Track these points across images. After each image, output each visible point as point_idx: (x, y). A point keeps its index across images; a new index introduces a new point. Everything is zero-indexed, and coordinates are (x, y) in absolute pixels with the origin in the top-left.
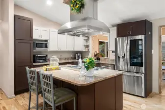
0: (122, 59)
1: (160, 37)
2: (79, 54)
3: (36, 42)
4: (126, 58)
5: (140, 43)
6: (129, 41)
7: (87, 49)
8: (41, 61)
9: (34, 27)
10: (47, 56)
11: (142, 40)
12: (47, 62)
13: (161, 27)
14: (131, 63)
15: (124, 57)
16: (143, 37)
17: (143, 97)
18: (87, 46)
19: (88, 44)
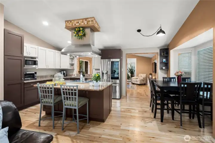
0: (105, 75)
1: (126, 60)
2: (64, 72)
3: (25, 59)
4: (108, 73)
5: (117, 64)
6: (110, 62)
7: (72, 67)
8: (29, 78)
9: (25, 44)
10: (36, 73)
11: (118, 62)
12: (36, 79)
13: (127, 54)
14: (111, 77)
15: (107, 73)
16: (118, 60)
17: (119, 99)
18: (72, 65)
19: (73, 63)
